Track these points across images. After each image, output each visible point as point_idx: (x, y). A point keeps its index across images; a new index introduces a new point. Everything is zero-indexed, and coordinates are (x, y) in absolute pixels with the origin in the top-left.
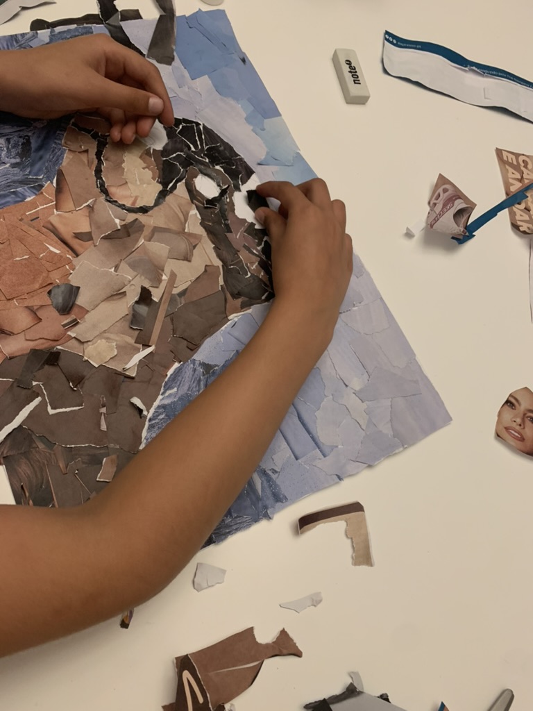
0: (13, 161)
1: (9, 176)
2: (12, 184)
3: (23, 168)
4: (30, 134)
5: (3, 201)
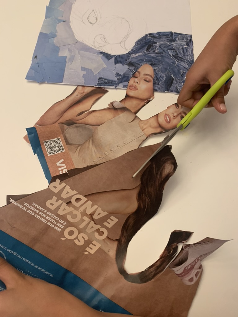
0: (155, 44)
4: (146, 51)
5: (164, 34)
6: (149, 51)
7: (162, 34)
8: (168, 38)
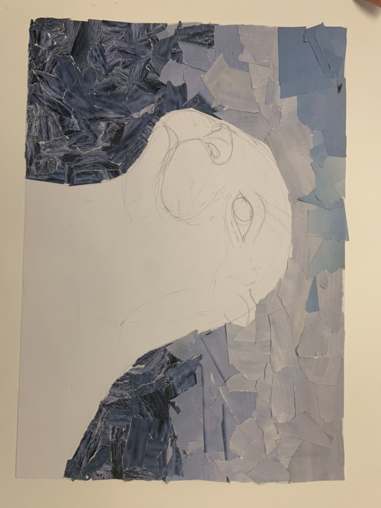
0: (106, 144)
1: (97, 157)
2: (97, 164)
3: (110, 152)
4: (126, 123)
5: (86, 178)
6: (118, 124)
7: (90, 177)
8: (78, 164)
